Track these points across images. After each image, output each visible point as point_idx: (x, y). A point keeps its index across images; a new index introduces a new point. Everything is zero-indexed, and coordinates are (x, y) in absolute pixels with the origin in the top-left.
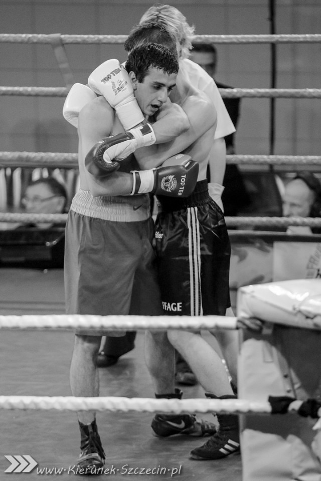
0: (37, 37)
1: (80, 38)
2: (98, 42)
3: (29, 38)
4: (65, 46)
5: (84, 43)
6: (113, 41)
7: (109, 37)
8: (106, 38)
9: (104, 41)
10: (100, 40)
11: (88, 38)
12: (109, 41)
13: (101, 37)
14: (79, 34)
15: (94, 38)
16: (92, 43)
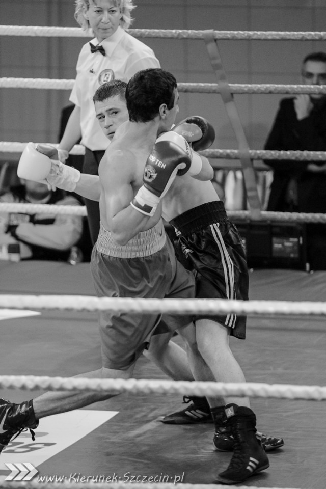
0: (187, 32)
1: (230, 34)
2: (247, 38)
3: (179, 33)
4: (218, 42)
5: (234, 39)
6: (263, 37)
7: (259, 33)
8: (257, 34)
9: (255, 37)
10: (249, 36)
11: (237, 34)
12: (259, 37)
13: (251, 33)
14: (228, 30)
15: (244, 34)
16: (241, 39)
